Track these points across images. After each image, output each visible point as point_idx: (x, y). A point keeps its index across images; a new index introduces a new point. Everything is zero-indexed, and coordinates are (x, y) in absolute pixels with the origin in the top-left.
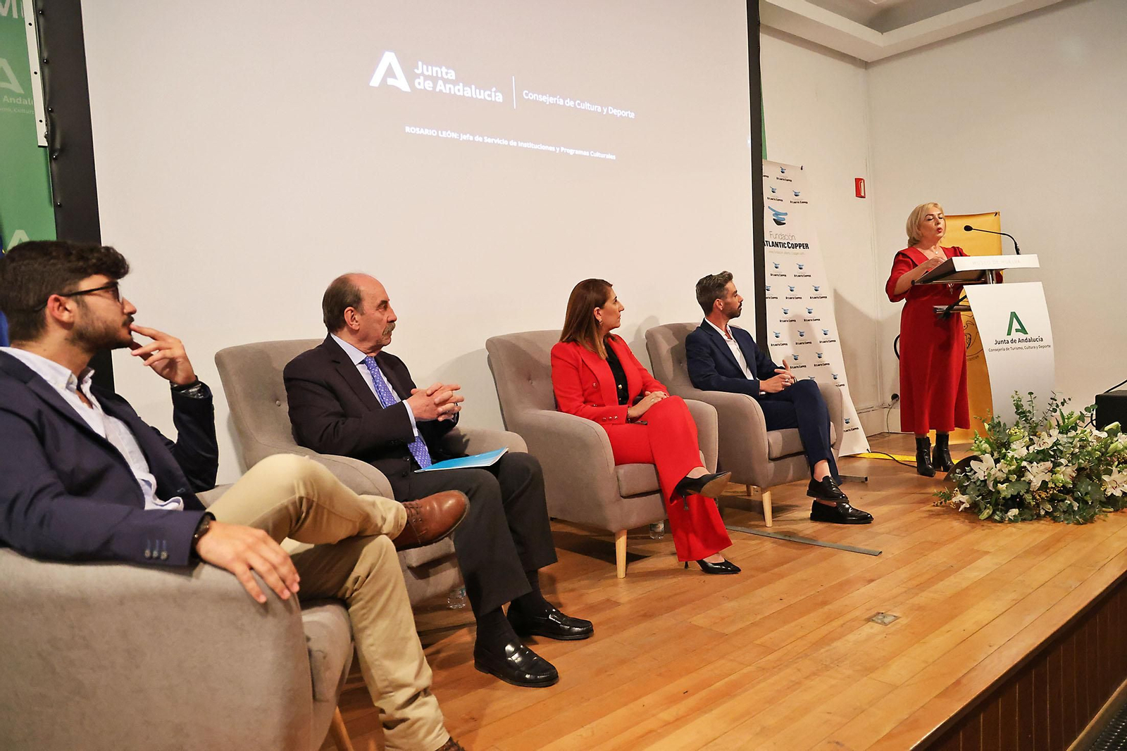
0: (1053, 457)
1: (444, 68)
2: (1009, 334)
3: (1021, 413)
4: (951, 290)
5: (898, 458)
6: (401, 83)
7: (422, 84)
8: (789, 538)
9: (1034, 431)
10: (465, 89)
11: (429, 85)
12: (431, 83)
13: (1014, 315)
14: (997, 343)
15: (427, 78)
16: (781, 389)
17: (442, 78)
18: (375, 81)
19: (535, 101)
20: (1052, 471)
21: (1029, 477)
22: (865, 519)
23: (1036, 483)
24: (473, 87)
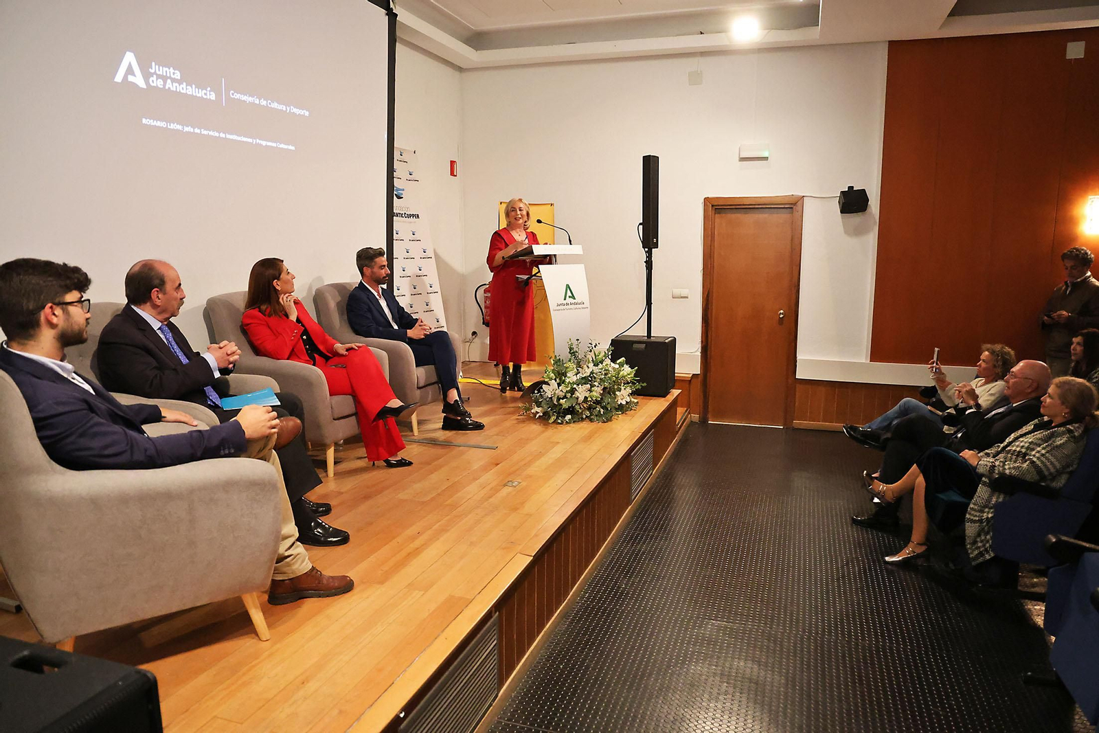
0: (590, 381)
1: (172, 68)
2: (565, 299)
3: (572, 352)
4: (528, 264)
5: (484, 382)
6: (138, 80)
7: (155, 81)
8: (433, 442)
9: (579, 365)
10: (188, 87)
11: (160, 83)
12: (161, 81)
13: (568, 286)
14: (558, 305)
15: (159, 77)
16: (423, 337)
17: (170, 78)
18: (119, 78)
19: (239, 100)
20: (590, 391)
21: (577, 394)
22: (479, 427)
23: (581, 399)
24: (194, 86)
